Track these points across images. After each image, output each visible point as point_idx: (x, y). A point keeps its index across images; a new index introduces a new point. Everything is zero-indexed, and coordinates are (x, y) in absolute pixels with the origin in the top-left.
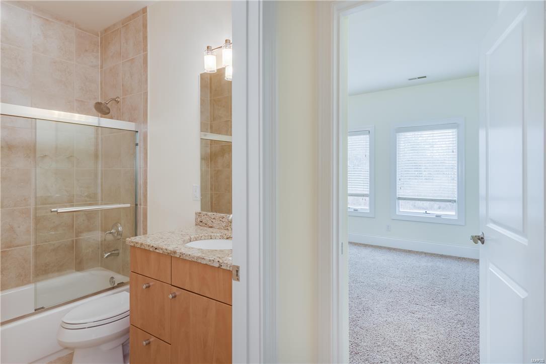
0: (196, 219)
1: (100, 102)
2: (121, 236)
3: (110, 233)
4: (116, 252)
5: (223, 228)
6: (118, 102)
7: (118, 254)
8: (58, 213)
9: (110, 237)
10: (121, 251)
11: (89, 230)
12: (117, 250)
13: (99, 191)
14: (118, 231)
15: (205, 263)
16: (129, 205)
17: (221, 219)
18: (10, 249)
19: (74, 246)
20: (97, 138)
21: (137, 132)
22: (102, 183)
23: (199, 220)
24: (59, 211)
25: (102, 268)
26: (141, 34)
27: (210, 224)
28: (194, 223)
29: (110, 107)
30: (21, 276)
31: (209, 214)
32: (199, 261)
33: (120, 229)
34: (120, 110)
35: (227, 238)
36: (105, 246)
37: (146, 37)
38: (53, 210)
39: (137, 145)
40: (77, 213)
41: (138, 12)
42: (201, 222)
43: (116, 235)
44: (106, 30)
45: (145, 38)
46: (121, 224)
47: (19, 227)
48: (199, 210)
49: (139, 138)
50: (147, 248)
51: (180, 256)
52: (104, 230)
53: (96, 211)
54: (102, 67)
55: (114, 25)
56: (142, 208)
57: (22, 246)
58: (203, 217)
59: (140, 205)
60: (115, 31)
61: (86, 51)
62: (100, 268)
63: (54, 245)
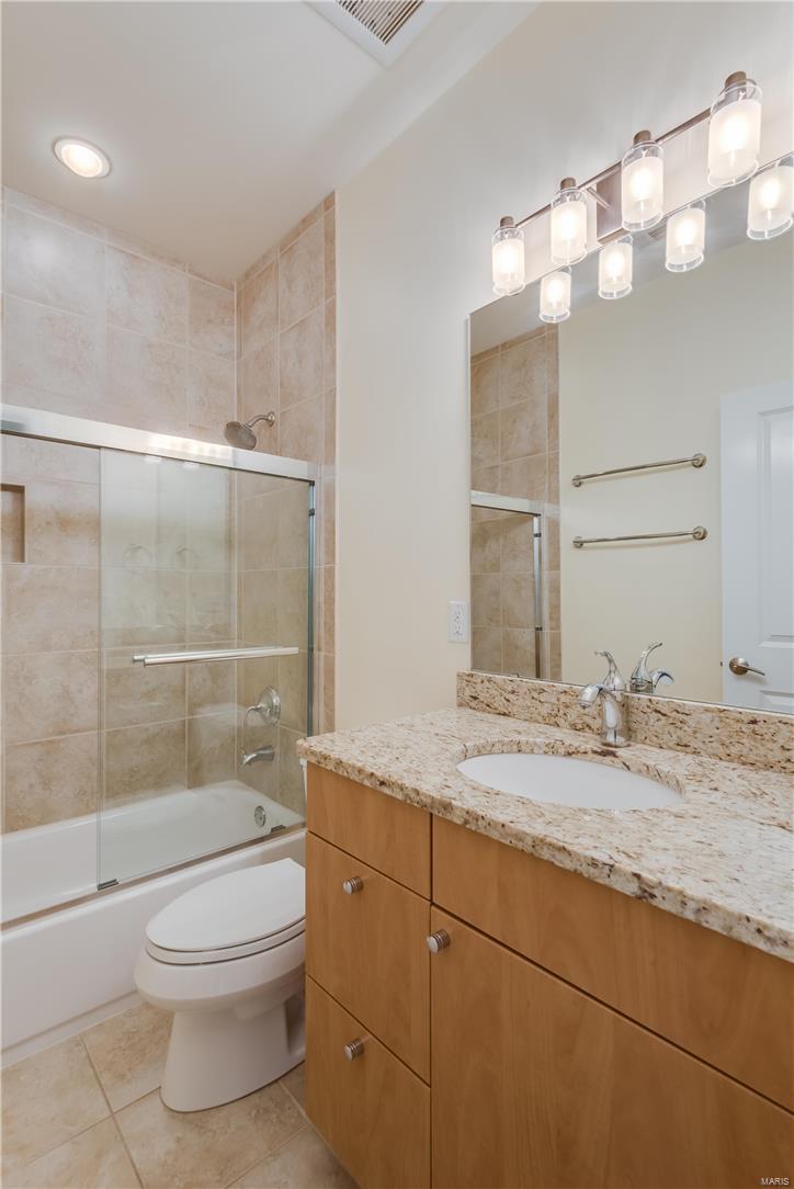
0: (460, 691)
1: (236, 420)
2: (279, 718)
3: (257, 710)
4: (267, 752)
5: (540, 719)
6: (271, 423)
7: (271, 757)
8: (145, 665)
9: (255, 720)
10: (277, 750)
11: (215, 700)
12: (270, 747)
13: (235, 618)
14: (272, 707)
15: (568, 864)
16: (294, 650)
17: (536, 695)
18: (63, 737)
19: (186, 734)
20: (230, 506)
21: (312, 483)
22: (239, 600)
23: (468, 692)
24: (147, 661)
25: (241, 784)
26: (322, 258)
27: (499, 703)
28: (454, 699)
29: (255, 434)
30: (84, 794)
31: (499, 678)
32: (546, 854)
33: (276, 701)
34: (276, 440)
35: (570, 754)
36: (245, 739)
37: (334, 262)
38: (136, 658)
39: (312, 513)
40: (192, 665)
41: (315, 211)
42: (475, 698)
43: (267, 714)
44: (247, 275)
45: (330, 264)
46: (277, 691)
47: (80, 691)
48: (465, 665)
49: (316, 498)
50: (355, 777)
51: (466, 822)
52: (244, 702)
53: (228, 662)
54: (240, 355)
55: (265, 257)
56: (322, 658)
57: (85, 730)
58: (479, 687)
59: (319, 650)
60: (266, 269)
61: (210, 321)
62: (236, 782)
63: (147, 730)
